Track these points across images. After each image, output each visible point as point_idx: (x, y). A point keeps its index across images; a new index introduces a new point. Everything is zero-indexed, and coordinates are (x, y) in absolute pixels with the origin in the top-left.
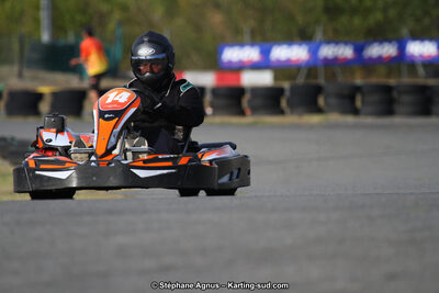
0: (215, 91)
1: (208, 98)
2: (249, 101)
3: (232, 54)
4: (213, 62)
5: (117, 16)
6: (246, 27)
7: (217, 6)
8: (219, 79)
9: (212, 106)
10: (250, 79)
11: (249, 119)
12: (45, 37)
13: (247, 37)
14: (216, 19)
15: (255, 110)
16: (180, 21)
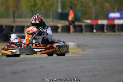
0: (107, 26)
1: (105, 27)
2: (117, 28)
3: (112, 15)
4: (106, 17)
5: (80, 4)
6: (116, 8)
7: (108, 2)
8: (108, 22)
9: (106, 30)
10: (117, 22)
11: (117, 33)
12: (60, 11)
13: (116, 10)
14: (107, 5)
15: (119, 31)
16: (97, 6)
